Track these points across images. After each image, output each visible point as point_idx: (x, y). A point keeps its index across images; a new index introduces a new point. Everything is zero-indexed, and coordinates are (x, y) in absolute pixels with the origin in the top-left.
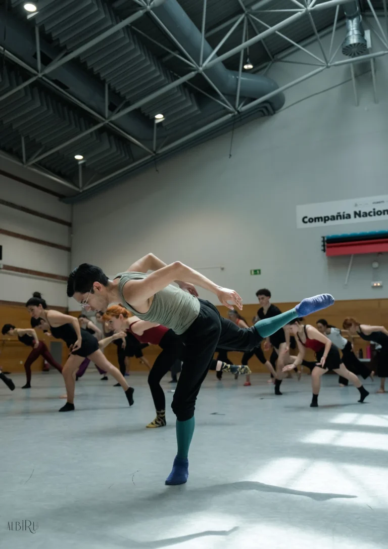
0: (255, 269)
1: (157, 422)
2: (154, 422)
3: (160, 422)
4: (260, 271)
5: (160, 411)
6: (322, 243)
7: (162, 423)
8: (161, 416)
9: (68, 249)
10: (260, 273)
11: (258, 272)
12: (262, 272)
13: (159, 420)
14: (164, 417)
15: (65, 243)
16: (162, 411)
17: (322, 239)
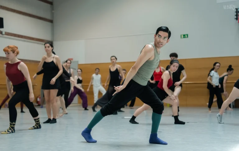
0: (184, 34)
1: (9, 130)
2: (7, 131)
3: (10, 131)
4: (187, 35)
5: (13, 123)
6: (235, 14)
7: (12, 131)
8: (12, 126)
9: (51, 21)
10: (187, 37)
11: (186, 36)
12: (189, 36)
13: (10, 129)
14: (14, 127)
15: (48, 17)
16: (14, 123)
17: (236, 10)
